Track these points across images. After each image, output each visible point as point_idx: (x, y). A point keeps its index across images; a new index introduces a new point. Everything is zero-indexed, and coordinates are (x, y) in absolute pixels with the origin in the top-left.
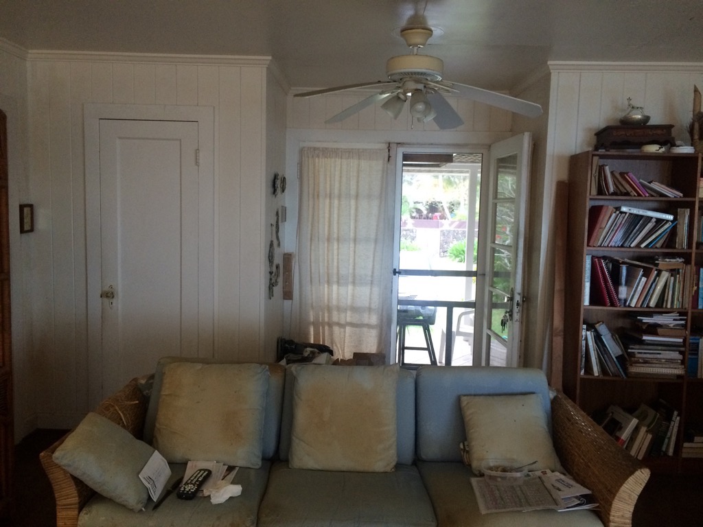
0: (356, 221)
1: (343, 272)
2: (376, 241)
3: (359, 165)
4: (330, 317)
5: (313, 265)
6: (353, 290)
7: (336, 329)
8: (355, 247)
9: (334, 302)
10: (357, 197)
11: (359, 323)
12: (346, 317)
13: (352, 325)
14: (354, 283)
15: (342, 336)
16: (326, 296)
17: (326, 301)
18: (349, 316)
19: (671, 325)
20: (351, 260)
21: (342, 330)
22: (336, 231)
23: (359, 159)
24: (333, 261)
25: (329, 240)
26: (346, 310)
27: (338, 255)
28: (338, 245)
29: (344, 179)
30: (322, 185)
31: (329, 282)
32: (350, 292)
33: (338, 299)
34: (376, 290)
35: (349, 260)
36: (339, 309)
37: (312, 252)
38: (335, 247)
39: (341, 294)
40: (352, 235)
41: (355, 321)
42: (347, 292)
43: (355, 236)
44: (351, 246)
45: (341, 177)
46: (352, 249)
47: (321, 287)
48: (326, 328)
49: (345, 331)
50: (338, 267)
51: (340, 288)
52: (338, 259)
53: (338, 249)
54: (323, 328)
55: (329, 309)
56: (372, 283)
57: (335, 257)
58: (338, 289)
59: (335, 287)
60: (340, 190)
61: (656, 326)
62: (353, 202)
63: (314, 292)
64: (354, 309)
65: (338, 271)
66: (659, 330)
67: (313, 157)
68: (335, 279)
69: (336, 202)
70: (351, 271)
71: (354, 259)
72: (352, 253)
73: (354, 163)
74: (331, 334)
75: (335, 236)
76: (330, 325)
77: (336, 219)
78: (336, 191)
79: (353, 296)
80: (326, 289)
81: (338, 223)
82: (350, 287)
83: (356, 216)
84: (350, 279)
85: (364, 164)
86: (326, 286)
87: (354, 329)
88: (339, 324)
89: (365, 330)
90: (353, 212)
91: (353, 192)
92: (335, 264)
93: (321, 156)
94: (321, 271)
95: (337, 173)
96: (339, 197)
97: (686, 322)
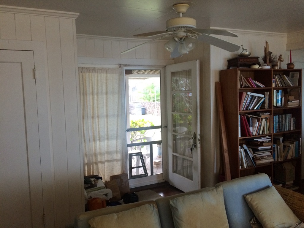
0: (107, 106)
1: (102, 134)
2: (118, 116)
3: (107, 76)
4: (96, 159)
5: (85, 132)
6: (108, 143)
7: (100, 165)
8: (107, 120)
9: (98, 151)
10: (107, 93)
11: (111, 159)
12: (105, 158)
13: (108, 161)
14: (108, 139)
15: (103, 168)
16: (93, 149)
17: (94, 151)
18: (106, 157)
19: (267, 141)
20: (106, 127)
21: (103, 165)
22: (96, 112)
23: (107, 73)
24: (96, 129)
25: (93, 117)
26: (105, 154)
27: (98, 125)
28: (98, 119)
29: (99, 85)
30: (88, 88)
31: (94, 140)
32: (106, 144)
33: (100, 149)
34: (119, 141)
35: (105, 127)
36: (101, 154)
37: (84, 125)
38: (97, 121)
39: (102, 146)
40: (105, 114)
41: (109, 159)
42: (105, 144)
43: (107, 114)
44: (105, 119)
45: (97, 83)
46: (106, 121)
47: (91, 144)
48: (94, 165)
49: (105, 165)
50: (99, 132)
51: (101, 142)
52: (99, 127)
53: (98, 122)
54: (93, 165)
55: (95, 155)
56: (117, 138)
57: (97, 126)
58: (100, 143)
59: (98, 142)
60: (97, 90)
61: (262, 142)
62: (104, 96)
63: (87, 147)
64: (108, 153)
65: (99, 133)
66: (264, 144)
67: (82, 72)
68: (98, 138)
69: (95, 97)
70: (106, 133)
71: (107, 126)
72: (106, 123)
73: (104, 75)
74: (98, 168)
75: (96, 115)
76: (96, 163)
77: (96, 106)
78: (95, 91)
79: (108, 146)
80: (93, 144)
81: (97, 108)
82: (106, 141)
83: (107, 103)
84: (106, 137)
85: (109, 76)
86: (93, 142)
87: (109, 163)
88: (101, 162)
89: (115, 162)
90: (105, 101)
91: (104, 91)
92: (97, 130)
93: (86, 72)
94: (90, 135)
95: (96, 81)
96: (97, 94)
97: (271, 139)
